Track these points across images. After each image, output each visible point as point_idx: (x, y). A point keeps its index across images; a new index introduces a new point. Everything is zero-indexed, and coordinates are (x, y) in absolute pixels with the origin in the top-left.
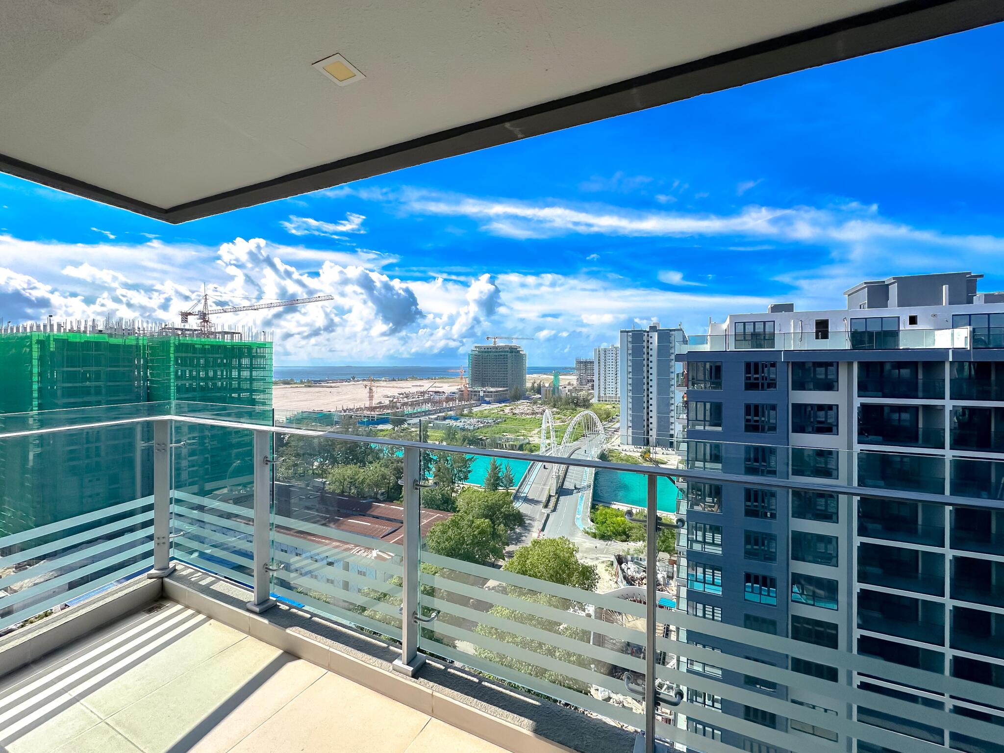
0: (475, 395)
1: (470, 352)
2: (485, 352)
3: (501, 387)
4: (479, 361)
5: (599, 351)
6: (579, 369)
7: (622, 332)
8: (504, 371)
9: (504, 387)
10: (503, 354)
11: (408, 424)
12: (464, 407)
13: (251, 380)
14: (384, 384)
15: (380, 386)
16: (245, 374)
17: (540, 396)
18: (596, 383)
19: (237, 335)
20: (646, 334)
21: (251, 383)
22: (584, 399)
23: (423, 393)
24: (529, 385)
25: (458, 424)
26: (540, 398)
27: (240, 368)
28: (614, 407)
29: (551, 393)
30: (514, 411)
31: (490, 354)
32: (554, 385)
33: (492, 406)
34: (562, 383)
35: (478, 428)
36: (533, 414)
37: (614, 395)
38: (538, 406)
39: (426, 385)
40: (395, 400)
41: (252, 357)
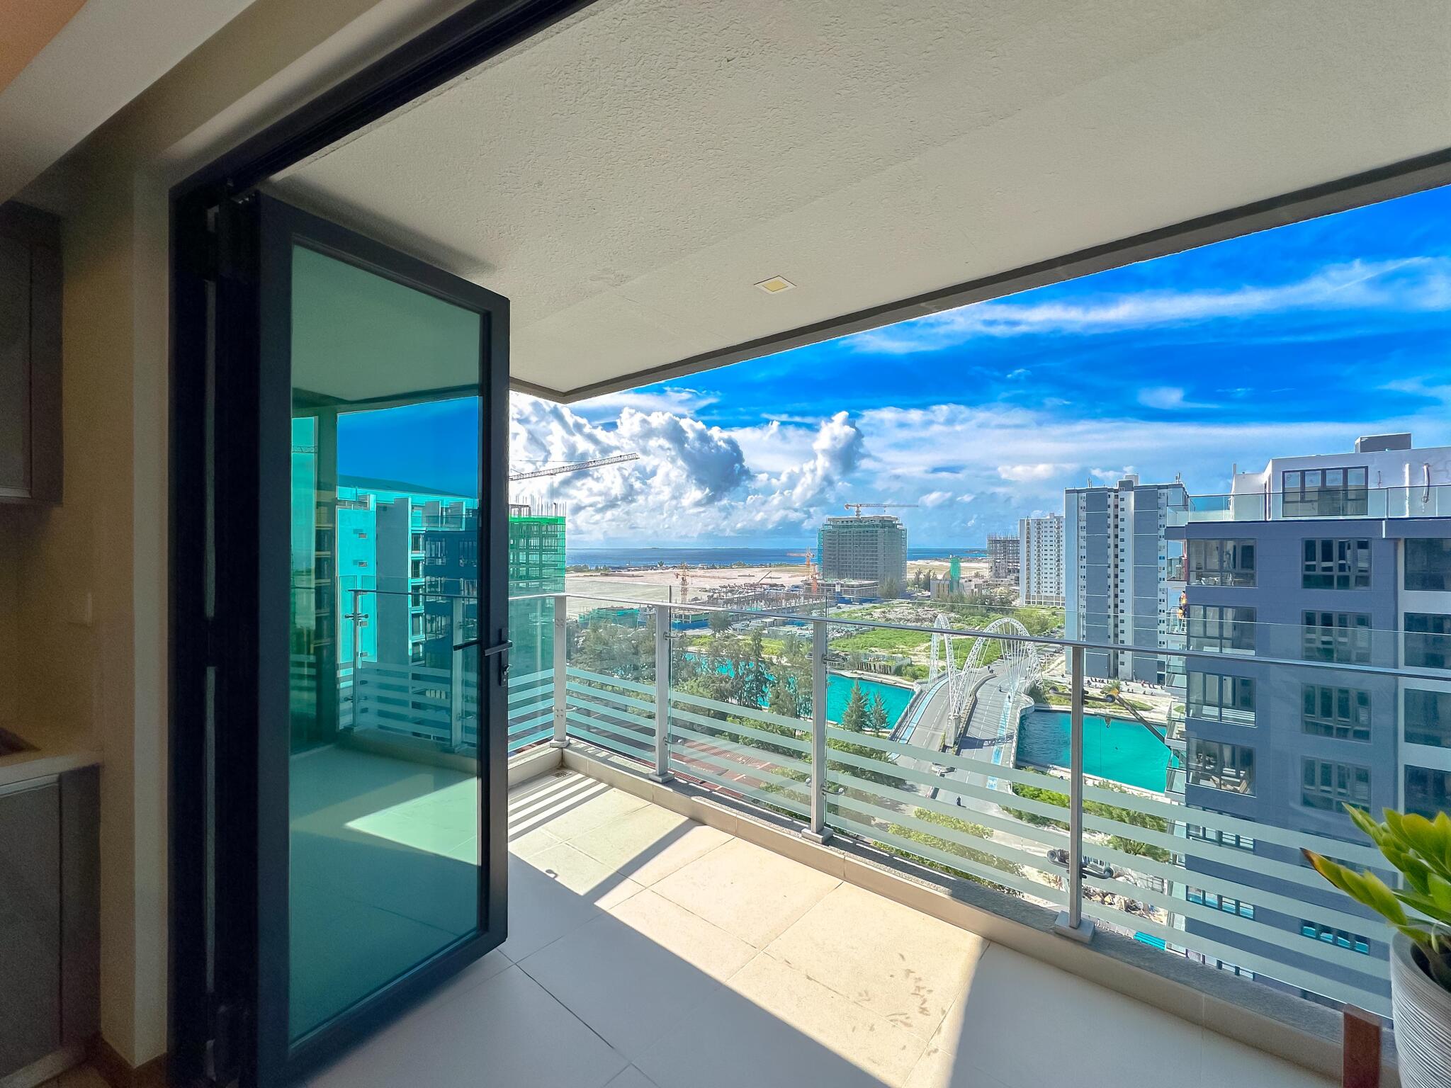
0: (828, 590)
1: (821, 527)
2: (844, 527)
3: (867, 579)
4: (835, 540)
5: (1028, 524)
6: (991, 553)
7: (1068, 492)
8: (872, 555)
9: (871, 579)
10: (871, 529)
11: (734, 629)
12: (812, 607)
13: (541, 566)
14: (700, 572)
15: (696, 576)
16: (534, 558)
17: (929, 594)
18: (1023, 576)
19: (525, 508)
20: (1112, 494)
21: (541, 570)
22: (1001, 599)
23: (753, 586)
24: (910, 576)
25: (804, 632)
26: (929, 596)
27: (528, 549)
28: (1054, 614)
29: (946, 589)
30: (887, 615)
31: (850, 529)
32: (952, 577)
33: (853, 608)
34: (964, 574)
35: (833, 639)
36: (917, 620)
37: (1053, 594)
38: (926, 608)
39: (758, 575)
40: (715, 596)
41: (542, 537)
